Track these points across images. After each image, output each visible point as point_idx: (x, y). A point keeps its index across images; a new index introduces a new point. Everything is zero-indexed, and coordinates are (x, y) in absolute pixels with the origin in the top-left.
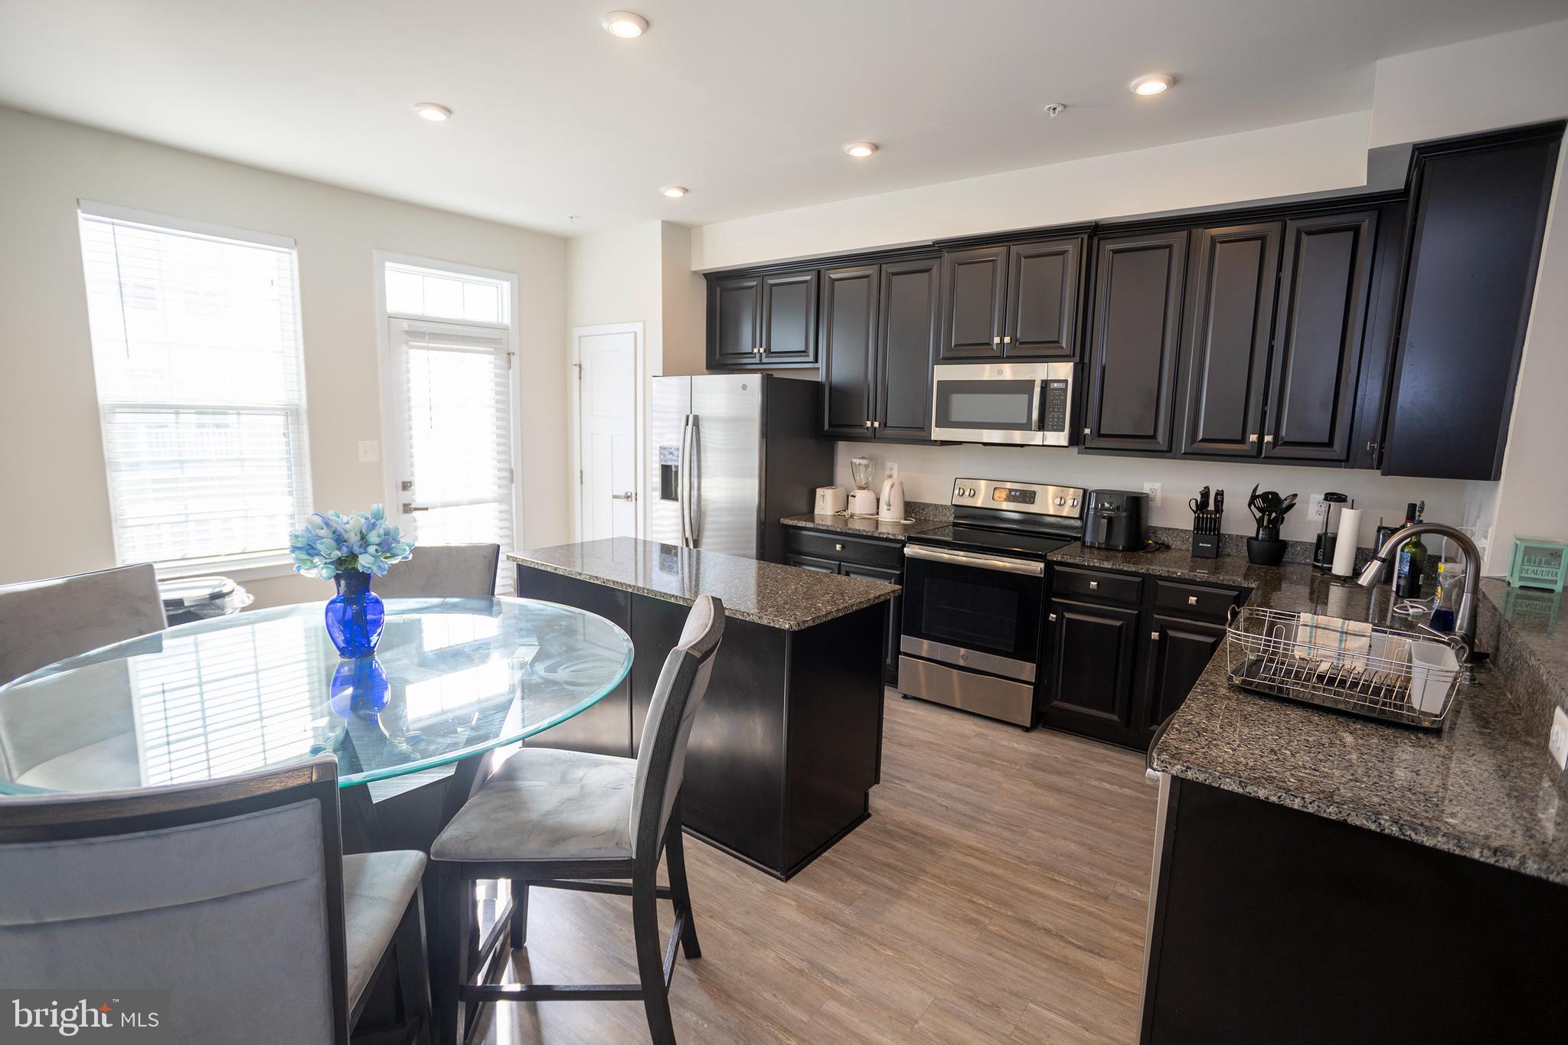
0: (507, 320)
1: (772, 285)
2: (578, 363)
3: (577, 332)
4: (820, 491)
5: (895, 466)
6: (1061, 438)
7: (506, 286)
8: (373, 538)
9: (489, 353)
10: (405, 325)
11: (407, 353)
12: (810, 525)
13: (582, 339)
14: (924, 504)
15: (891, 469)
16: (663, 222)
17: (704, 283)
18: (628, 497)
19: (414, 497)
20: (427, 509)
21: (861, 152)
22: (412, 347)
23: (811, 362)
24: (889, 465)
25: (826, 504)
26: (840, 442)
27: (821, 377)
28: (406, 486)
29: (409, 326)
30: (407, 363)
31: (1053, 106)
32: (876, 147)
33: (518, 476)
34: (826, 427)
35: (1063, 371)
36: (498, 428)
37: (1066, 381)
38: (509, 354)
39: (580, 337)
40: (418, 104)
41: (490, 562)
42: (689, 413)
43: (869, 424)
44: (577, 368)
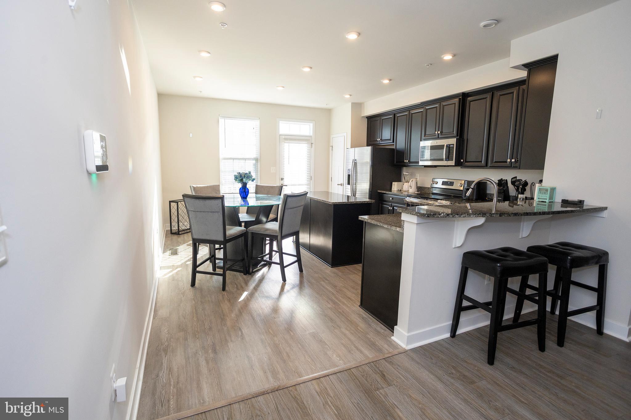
0: (311, 134)
1: (383, 119)
2: (331, 146)
3: (332, 136)
4: (393, 183)
5: (418, 175)
6: (452, 163)
7: (311, 125)
8: (246, 176)
9: (306, 144)
10: (283, 137)
11: (284, 144)
12: (390, 193)
13: (333, 138)
14: (425, 187)
15: (417, 176)
16: (352, 103)
17: (366, 120)
18: (341, 185)
19: (284, 182)
20: (287, 186)
21: (386, 81)
22: (285, 143)
23: (392, 143)
24: (416, 175)
25: (395, 186)
26: (404, 167)
27: (394, 147)
28: (282, 179)
29: (285, 137)
30: (284, 147)
31: (428, 64)
32: (390, 80)
33: (313, 178)
34: (395, 163)
35: (453, 141)
36: (308, 164)
37: (453, 144)
38: (312, 144)
39: (332, 138)
40: (277, 87)
41: (280, 189)
42: (354, 159)
43: (405, 161)
44: (331, 147)
